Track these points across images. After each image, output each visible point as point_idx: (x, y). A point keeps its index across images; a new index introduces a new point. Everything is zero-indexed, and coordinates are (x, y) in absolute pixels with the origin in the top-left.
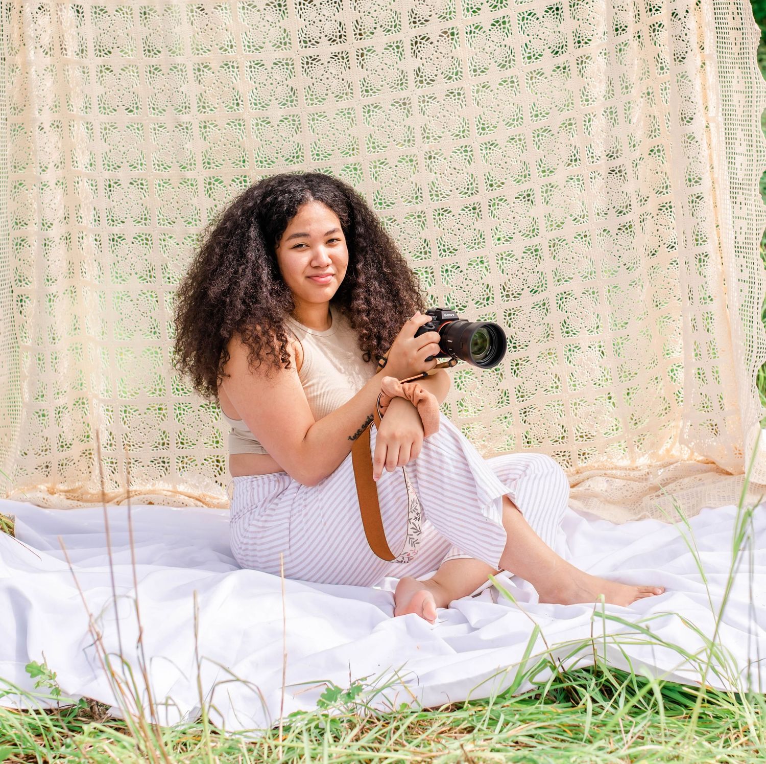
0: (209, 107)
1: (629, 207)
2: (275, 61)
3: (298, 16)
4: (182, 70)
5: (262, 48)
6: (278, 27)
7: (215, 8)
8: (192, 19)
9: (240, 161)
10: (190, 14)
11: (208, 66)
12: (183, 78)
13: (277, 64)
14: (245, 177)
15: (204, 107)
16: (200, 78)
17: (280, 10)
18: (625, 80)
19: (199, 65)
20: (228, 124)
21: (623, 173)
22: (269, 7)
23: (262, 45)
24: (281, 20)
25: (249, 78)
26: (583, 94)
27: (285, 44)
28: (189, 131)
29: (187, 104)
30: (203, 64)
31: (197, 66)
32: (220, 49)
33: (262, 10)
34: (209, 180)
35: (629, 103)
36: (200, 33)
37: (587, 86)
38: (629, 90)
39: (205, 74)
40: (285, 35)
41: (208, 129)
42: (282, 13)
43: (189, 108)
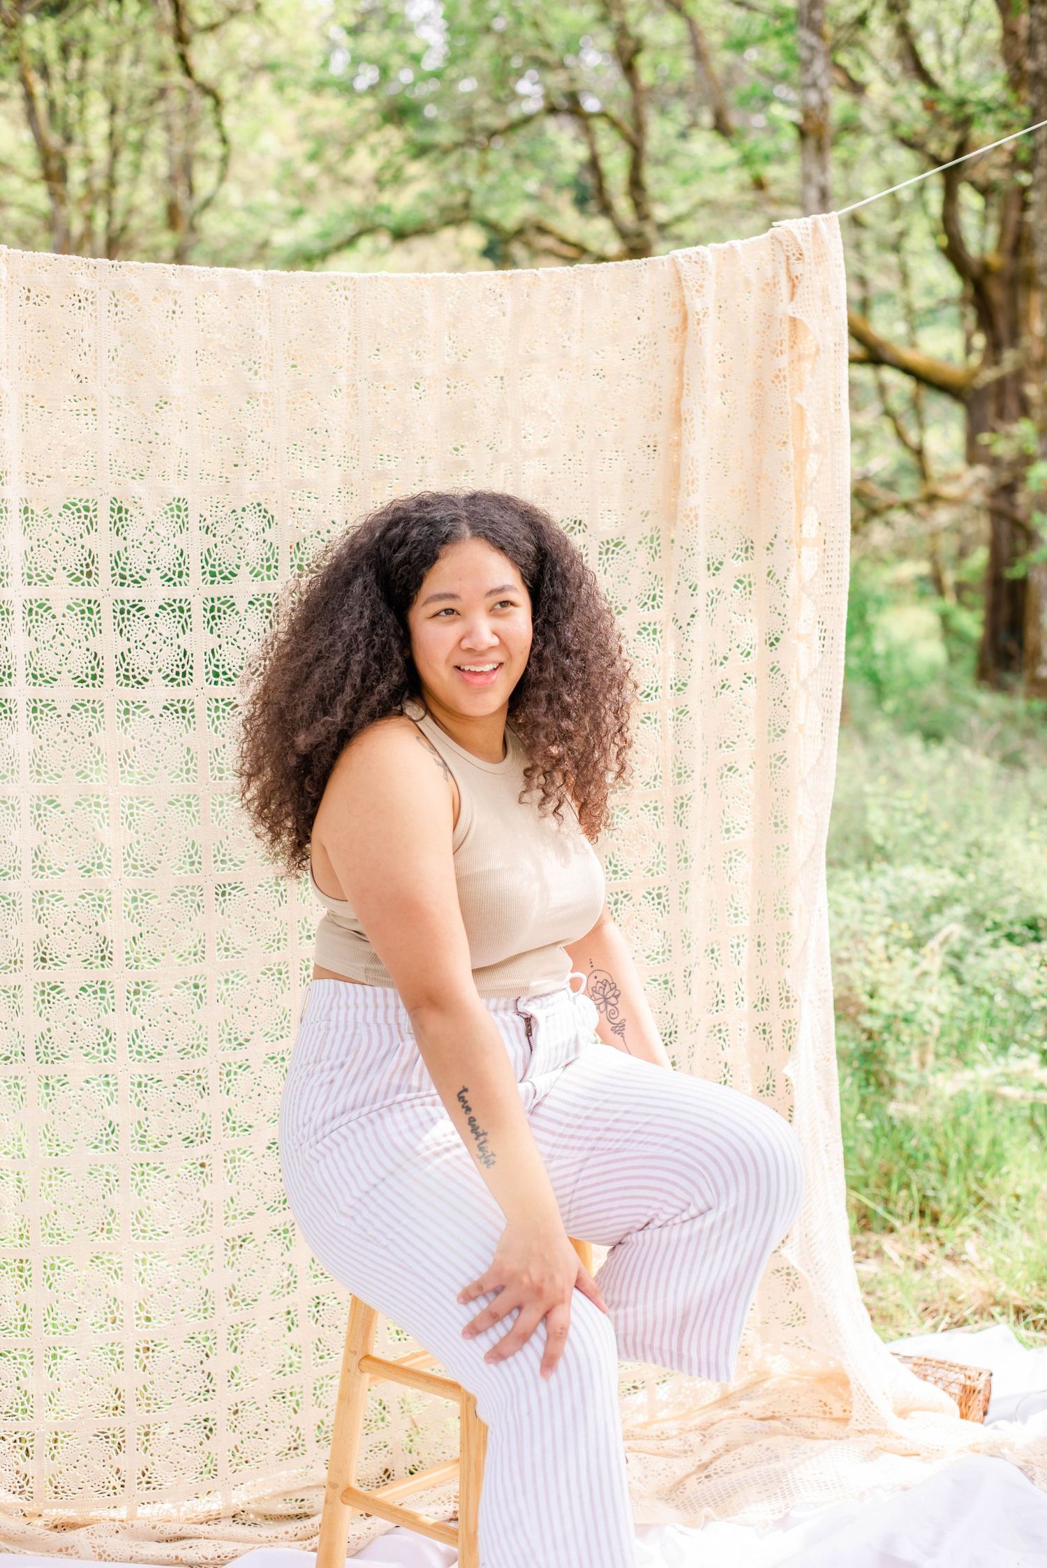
0: (50, 868)
1: (673, 1035)
2: (171, 799)
3: (212, 729)
4: (13, 806)
5: (152, 777)
6: (179, 745)
7: (74, 707)
8: (34, 723)
9: (96, 957)
10: (32, 715)
11: (54, 801)
12: (14, 820)
13: (173, 804)
14: (103, 983)
15: (41, 868)
16: (38, 820)
17: (184, 718)
18: (684, 849)
19: (39, 799)
20: (82, 897)
21: (669, 985)
22: (168, 712)
23: (154, 772)
24: (184, 734)
25: (126, 825)
26: (610, 863)
27: (188, 771)
28: (17, 908)
29: (17, 863)
30: (45, 797)
31: (35, 800)
32: (78, 774)
33: (157, 716)
34: (41, 988)
35: (687, 883)
36: (45, 748)
37: (616, 852)
38: (688, 864)
39: (48, 814)
40: (188, 758)
41: (45, 905)
42: (186, 722)
43: (20, 869)
